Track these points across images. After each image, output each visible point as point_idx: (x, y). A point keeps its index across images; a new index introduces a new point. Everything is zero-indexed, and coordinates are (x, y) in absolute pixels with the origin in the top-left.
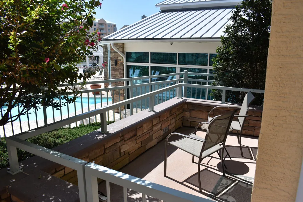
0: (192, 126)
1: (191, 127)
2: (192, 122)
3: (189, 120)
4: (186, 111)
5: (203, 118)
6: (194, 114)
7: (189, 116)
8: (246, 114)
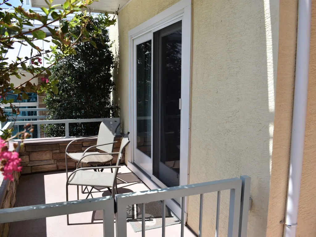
0: (33, 171)
1: (32, 173)
2: (33, 167)
3: (29, 165)
4: (24, 155)
5: (46, 159)
6: (35, 156)
7: (28, 160)
8: (114, 140)
